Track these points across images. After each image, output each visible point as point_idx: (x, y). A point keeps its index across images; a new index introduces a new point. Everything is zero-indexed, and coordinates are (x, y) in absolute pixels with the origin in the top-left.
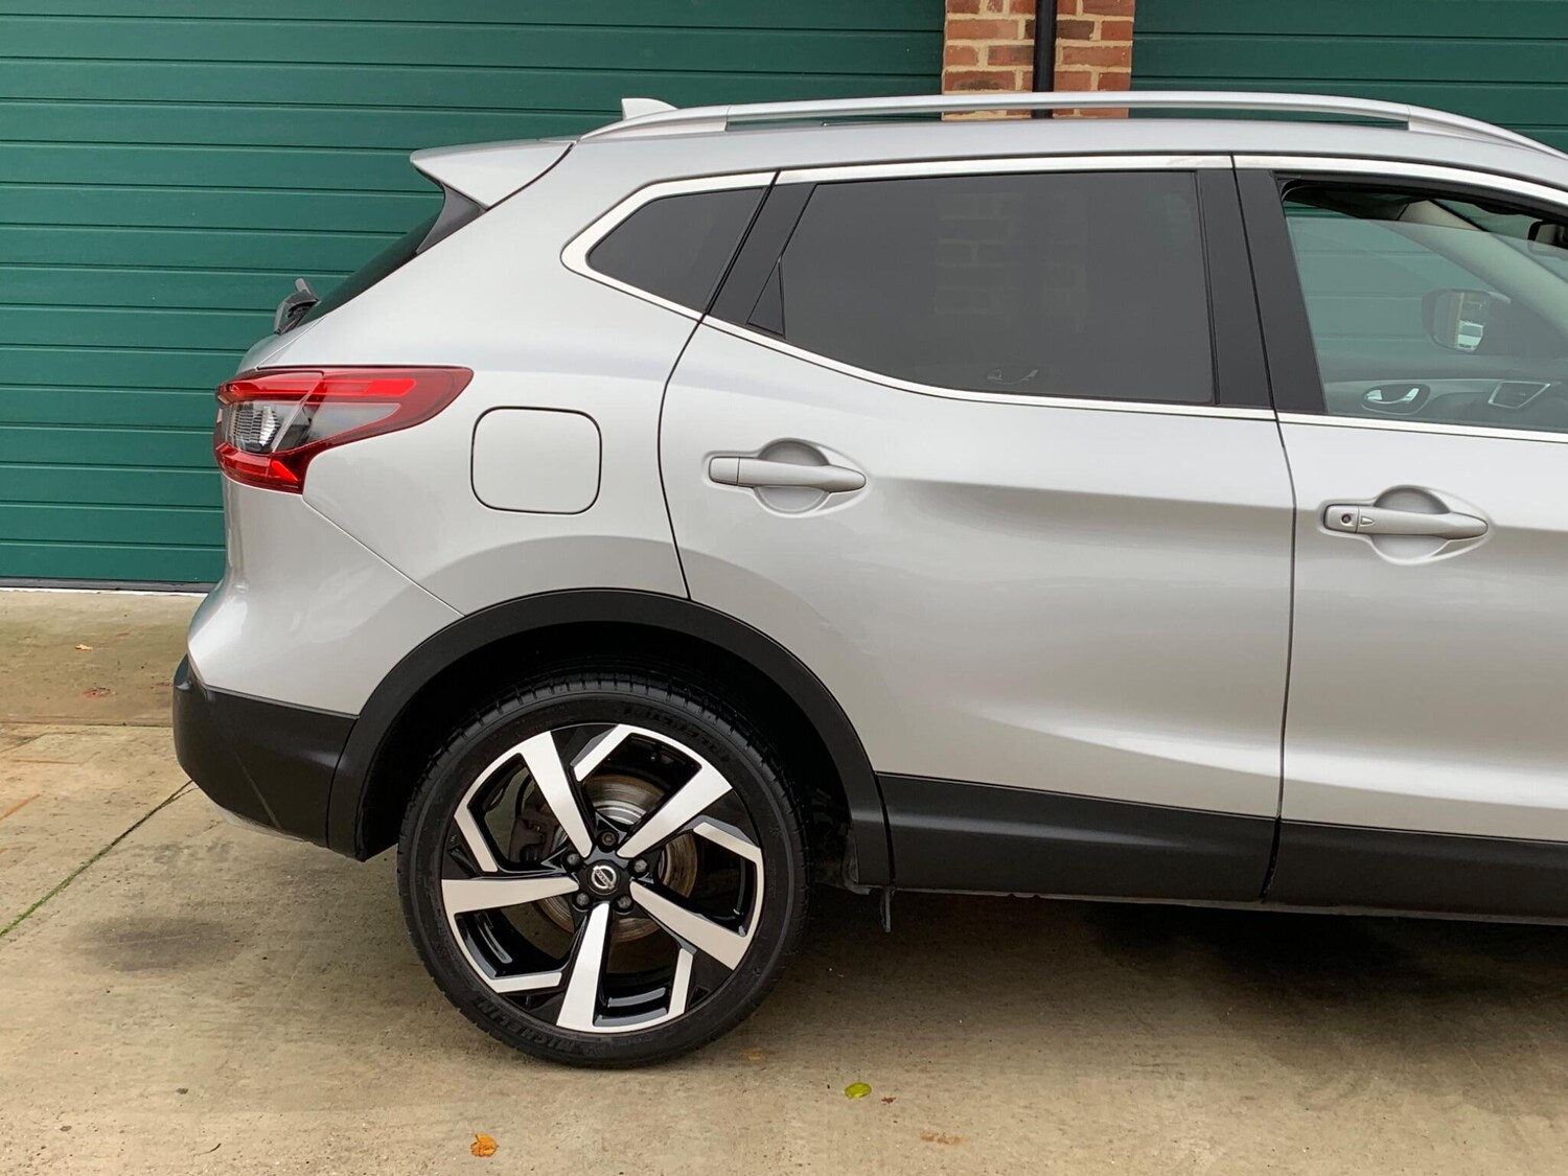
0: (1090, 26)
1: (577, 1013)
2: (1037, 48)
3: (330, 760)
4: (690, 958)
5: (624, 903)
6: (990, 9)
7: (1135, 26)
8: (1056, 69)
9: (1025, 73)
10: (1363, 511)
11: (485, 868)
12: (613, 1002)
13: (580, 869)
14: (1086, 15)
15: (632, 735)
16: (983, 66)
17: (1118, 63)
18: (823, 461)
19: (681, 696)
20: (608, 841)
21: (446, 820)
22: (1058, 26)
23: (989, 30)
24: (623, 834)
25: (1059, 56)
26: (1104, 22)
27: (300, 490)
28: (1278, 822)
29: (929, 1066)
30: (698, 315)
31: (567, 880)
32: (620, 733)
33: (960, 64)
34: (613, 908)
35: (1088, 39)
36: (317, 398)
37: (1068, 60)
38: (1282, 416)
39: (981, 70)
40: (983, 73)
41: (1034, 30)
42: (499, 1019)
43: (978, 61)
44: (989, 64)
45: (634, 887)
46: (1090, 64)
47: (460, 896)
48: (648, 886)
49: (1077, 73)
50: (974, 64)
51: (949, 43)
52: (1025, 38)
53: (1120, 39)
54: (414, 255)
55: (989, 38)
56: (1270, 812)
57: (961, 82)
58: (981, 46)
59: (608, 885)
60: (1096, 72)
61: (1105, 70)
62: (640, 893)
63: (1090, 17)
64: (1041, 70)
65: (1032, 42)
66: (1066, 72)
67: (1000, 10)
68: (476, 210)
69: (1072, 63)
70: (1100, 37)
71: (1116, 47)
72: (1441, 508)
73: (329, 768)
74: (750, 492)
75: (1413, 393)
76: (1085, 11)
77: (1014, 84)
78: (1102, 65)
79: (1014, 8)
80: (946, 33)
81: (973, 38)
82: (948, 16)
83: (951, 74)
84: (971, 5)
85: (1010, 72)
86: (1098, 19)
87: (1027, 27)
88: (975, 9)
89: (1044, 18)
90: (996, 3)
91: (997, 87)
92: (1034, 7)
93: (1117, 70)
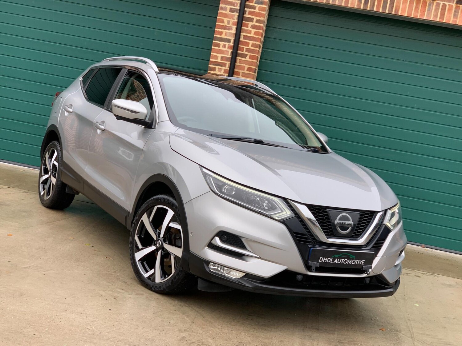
6: (223, 47)
8: (236, 64)
9: (229, 64)
16: (219, 60)
17: (252, 65)
22: (238, 54)
23: (222, 52)
25: (238, 61)
33: (213, 59)
35: (246, 58)
37: (240, 62)
39: (218, 61)
41: (232, 54)
43: (218, 59)
44: (221, 60)
46: (246, 64)
49: (242, 66)
51: (212, 53)
53: (253, 60)
55: (222, 54)
57: (213, 63)
58: (219, 56)
60: (246, 66)
61: (249, 66)
64: (232, 64)
65: (231, 57)
66: (239, 65)
67: (225, 48)
70: (248, 58)
76: (246, 51)
77: (226, 66)
78: (248, 65)
79: (228, 48)
80: (212, 51)
81: (218, 53)
82: (213, 47)
83: (211, 61)
84: (218, 45)
85: (225, 63)
86: (249, 54)
87: (231, 53)
88: (219, 47)
89: (234, 51)
90: (224, 46)
91: (222, 66)
92: (232, 48)
93: (252, 67)
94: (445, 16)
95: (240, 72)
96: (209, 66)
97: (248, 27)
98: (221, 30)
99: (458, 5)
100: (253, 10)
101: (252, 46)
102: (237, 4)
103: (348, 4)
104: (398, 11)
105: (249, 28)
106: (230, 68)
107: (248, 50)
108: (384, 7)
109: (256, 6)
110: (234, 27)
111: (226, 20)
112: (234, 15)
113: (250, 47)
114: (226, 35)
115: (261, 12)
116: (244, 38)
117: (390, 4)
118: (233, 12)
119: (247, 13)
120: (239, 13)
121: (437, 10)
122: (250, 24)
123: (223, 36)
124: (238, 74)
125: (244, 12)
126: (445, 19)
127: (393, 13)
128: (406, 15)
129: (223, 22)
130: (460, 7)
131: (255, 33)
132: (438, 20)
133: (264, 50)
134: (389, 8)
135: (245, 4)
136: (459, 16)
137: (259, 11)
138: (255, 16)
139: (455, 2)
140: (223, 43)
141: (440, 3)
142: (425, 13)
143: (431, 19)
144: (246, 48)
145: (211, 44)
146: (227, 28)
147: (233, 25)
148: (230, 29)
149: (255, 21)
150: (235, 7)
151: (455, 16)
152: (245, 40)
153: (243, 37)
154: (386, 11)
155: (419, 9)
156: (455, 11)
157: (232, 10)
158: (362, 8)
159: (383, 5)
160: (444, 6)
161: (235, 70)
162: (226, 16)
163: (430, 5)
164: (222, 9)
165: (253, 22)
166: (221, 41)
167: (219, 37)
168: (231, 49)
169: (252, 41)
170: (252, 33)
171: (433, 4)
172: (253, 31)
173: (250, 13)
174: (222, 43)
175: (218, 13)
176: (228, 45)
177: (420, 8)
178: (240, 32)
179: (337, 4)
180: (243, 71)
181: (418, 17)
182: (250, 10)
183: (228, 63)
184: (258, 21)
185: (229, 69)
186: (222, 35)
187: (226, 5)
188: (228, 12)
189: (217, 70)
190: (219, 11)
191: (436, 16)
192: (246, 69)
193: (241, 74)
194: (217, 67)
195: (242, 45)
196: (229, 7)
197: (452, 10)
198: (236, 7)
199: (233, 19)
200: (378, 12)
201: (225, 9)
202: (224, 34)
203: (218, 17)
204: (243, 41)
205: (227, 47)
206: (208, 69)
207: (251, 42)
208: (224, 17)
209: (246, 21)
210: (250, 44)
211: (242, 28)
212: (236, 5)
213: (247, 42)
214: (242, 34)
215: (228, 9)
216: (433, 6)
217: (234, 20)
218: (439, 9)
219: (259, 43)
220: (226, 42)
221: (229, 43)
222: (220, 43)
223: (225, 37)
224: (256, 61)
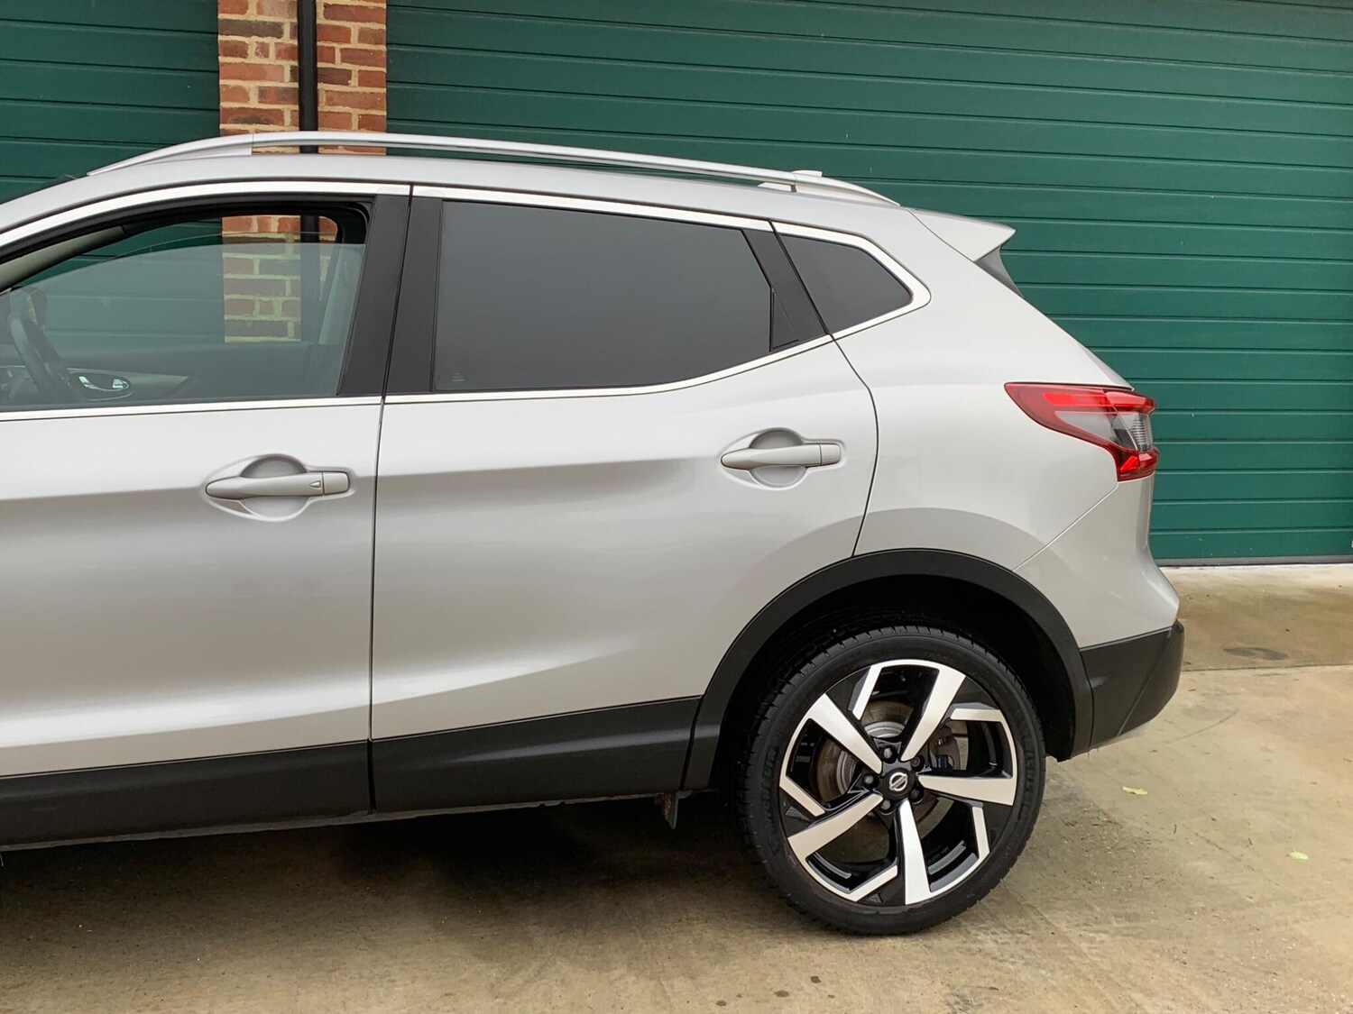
0: (348, 74)
2: (301, 90)
7: (387, 75)
8: (319, 109)
9: (292, 111)
14: (344, 64)
16: (254, 103)
17: (374, 107)
22: (319, 73)
23: (257, 73)
25: (322, 98)
26: (360, 71)
29: (161, 1004)
35: (347, 84)
37: (330, 102)
39: (252, 107)
40: (254, 109)
41: (298, 74)
43: (249, 99)
44: (259, 102)
46: (350, 106)
49: (339, 113)
50: (246, 102)
51: (222, 82)
52: (291, 81)
53: (375, 86)
55: (259, 79)
57: (235, 117)
58: (252, 86)
60: (356, 113)
61: (363, 112)
63: (347, 66)
64: (306, 111)
65: (296, 85)
66: (329, 112)
67: (267, 56)
69: (334, 105)
70: (357, 85)
71: (372, 93)
76: (343, 60)
77: (283, 120)
78: (361, 108)
79: (279, 55)
80: (221, 73)
81: (243, 79)
82: (222, 59)
83: (225, 109)
84: (240, 51)
85: (279, 110)
86: (355, 68)
87: (292, 71)
88: (244, 54)
89: (306, 65)
90: (263, 50)
91: (268, 122)
92: (296, 55)
93: (374, 112)
101: (361, 40)
107: (349, 56)
113: (354, 44)
114: (260, 12)
116: (327, 17)
123: (252, 15)
140: (255, 38)
144: (342, 50)
145: (213, 50)
152: (333, 19)
153: (325, 11)
166: (249, 34)
167: (239, 21)
168: (291, 58)
169: (357, 21)
174: (252, 41)
176: (276, 44)
183: (290, 109)
186: (248, 11)
192: (355, 121)
195: (326, 40)
202: (252, 8)
204: (327, 26)
205: (272, 51)
207: (354, 27)
210: (352, 33)
213: (338, 28)
219: (384, 27)
220: (267, 36)
221: (279, 38)
222: (244, 43)
223: (261, 18)
224: (384, 90)
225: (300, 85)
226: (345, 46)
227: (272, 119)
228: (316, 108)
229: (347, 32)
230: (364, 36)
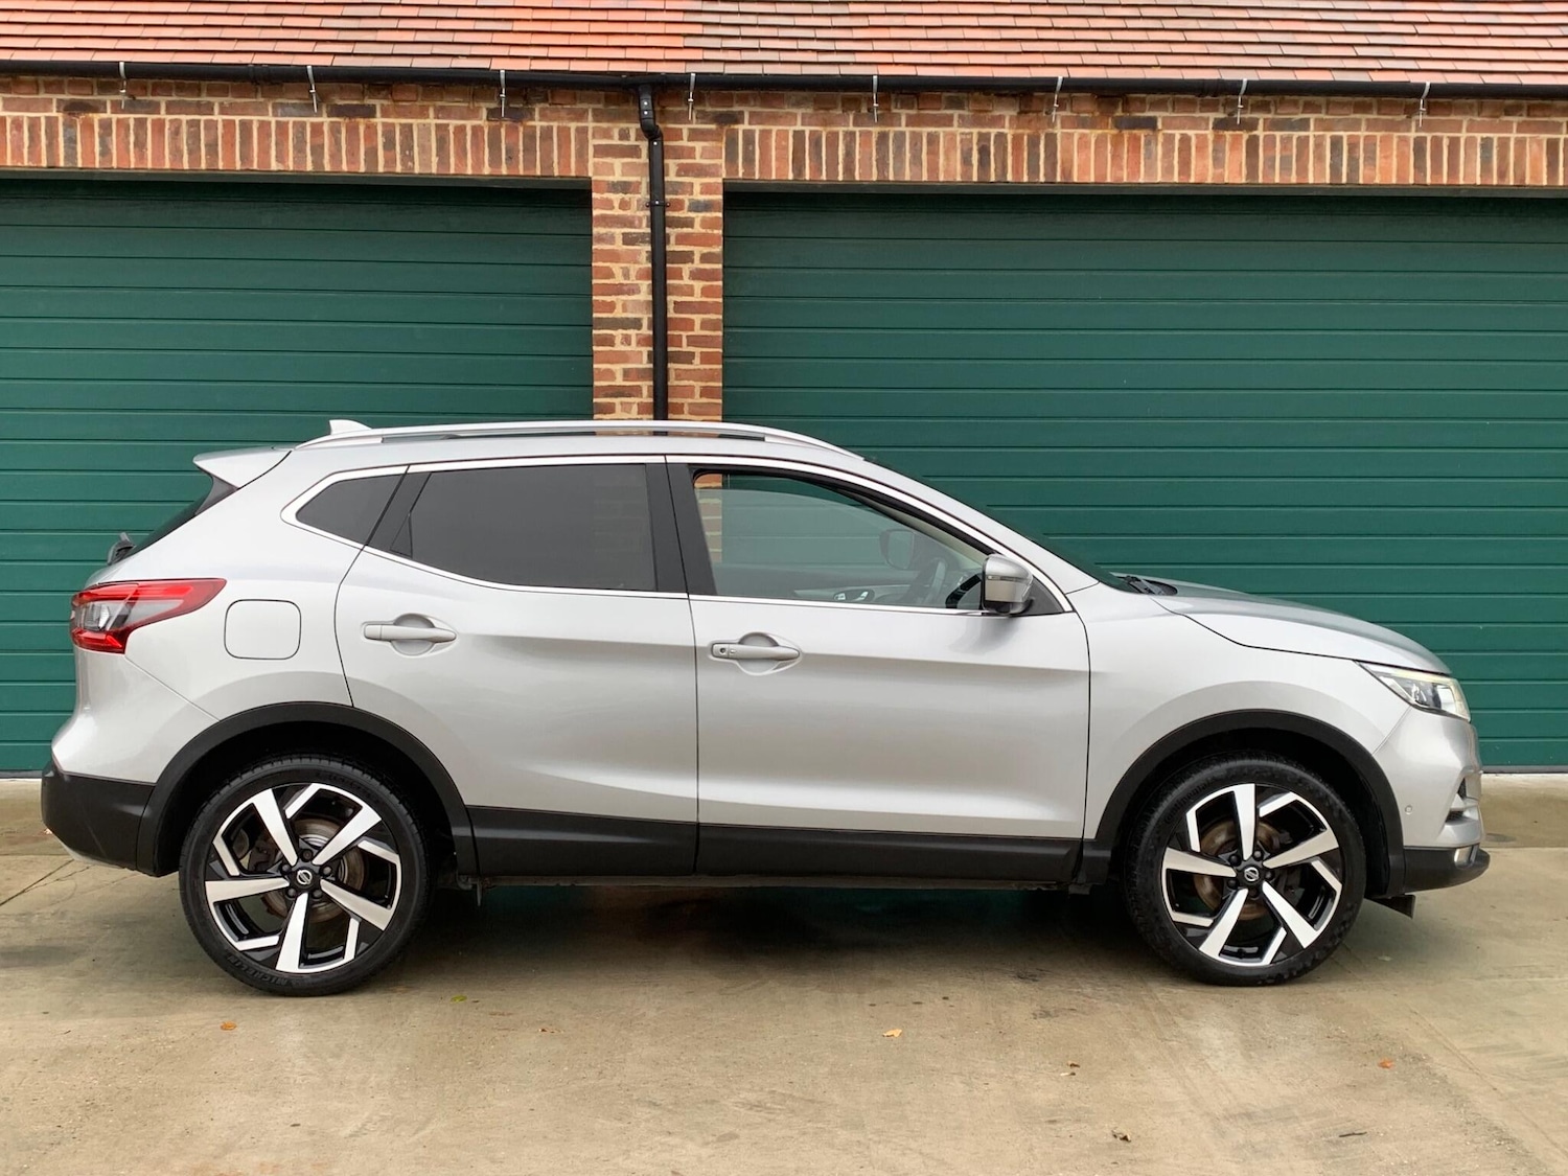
1: (289, 961)
2: (655, 370)
3: (137, 811)
4: (357, 924)
5: (317, 894)
7: (723, 354)
8: (669, 384)
9: (649, 386)
10: (731, 646)
11: (232, 874)
12: (310, 956)
13: (290, 874)
14: (689, 347)
15: (321, 790)
16: (619, 381)
17: (712, 380)
18: (432, 626)
19: (350, 765)
20: (307, 856)
21: (207, 846)
22: (668, 355)
23: (622, 357)
24: (315, 851)
25: (672, 375)
26: (701, 352)
27: (123, 652)
28: (698, 825)
30: (361, 546)
31: (282, 879)
32: (313, 789)
33: (603, 380)
34: (311, 896)
35: (692, 363)
36: (134, 599)
37: (678, 377)
38: (691, 597)
39: (617, 384)
40: (620, 386)
41: (653, 357)
42: (241, 966)
43: (615, 378)
44: (624, 380)
45: (323, 882)
46: (695, 381)
47: (216, 891)
48: (332, 882)
49: (685, 386)
50: (613, 380)
51: (595, 366)
52: (647, 363)
53: (714, 363)
54: (194, 516)
55: (623, 362)
56: (693, 819)
57: (604, 393)
58: (618, 368)
59: (307, 881)
60: (698, 385)
61: (704, 384)
62: (327, 887)
63: (691, 349)
65: (651, 366)
66: (677, 385)
67: (630, 344)
68: (231, 489)
69: (681, 380)
70: (699, 362)
71: (711, 369)
72: (775, 644)
73: (137, 816)
74: (388, 644)
75: (865, 594)
76: (688, 345)
77: (641, 394)
78: (702, 381)
79: (639, 343)
80: (595, 358)
81: (612, 363)
82: (595, 348)
83: (597, 387)
84: (609, 341)
85: (639, 386)
86: (697, 350)
87: (649, 355)
88: (612, 345)
89: (659, 350)
90: (627, 340)
91: (630, 396)
92: (651, 342)
93: (709, 384)
94: (1193, 167)
95: (683, 404)
96: (595, 400)
97: (681, 278)
98: (608, 299)
99: (1221, 133)
100: (685, 230)
101: (702, 328)
102: (640, 219)
103: (938, 174)
104: (1070, 174)
105: (686, 281)
106: (655, 397)
107: (693, 341)
108: (1033, 169)
109: (693, 219)
110: (645, 285)
111: (616, 268)
112: (639, 252)
113: (698, 331)
114: (625, 310)
115: (709, 231)
116: (676, 312)
117: (1046, 157)
118: (633, 245)
119: (672, 239)
120: (653, 242)
121: (1168, 153)
122: (686, 268)
123: (618, 313)
124: (679, 409)
125: (665, 240)
126: (1193, 173)
127: (1059, 179)
128: (1092, 180)
129: (611, 275)
130: (1225, 136)
131: (705, 292)
132: (1176, 179)
133: (728, 334)
134: (1045, 169)
135: (664, 218)
136: (1227, 160)
137: (704, 231)
138: (695, 245)
139: (1211, 126)
140: (621, 331)
141: (1174, 135)
142: (1139, 168)
143: (1159, 180)
144: (687, 336)
145: (589, 341)
146: (625, 288)
147: (640, 279)
148: (633, 290)
149: (697, 258)
150: (635, 228)
151: (1218, 161)
152: (682, 313)
153: (675, 308)
154: (1038, 177)
155: (1122, 159)
156: (1214, 150)
157: (628, 240)
158: (975, 179)
159: (1028, 163)
160: (1185, 140)
161: (670, 400)
162: (614, 256)
163: (1148, 143)
164: (601, 239)
165: (692, 262)
166: (616, 329)
167: (608, 318)
168: (648, 345)
169: (699, 313)
170: (696, 292)
171: (1157, 140)
172: (698, 285)
173: (681, 239)
174: (618, 333)
175: (592, 253)
176: (637, 335)
177: (1125, 156)
178: (665, 295)
179: (907, 178)
180: (690, 401)
181: (1125, 180)
182: (679, 230)
183: (646, 385)
184: (705, 258)
185: (651, 400)
186: (615, 310)
187: (611, 227)
188: (619, 246)
189: (618, 408)
190: (594, 247)
191: (1168, 170)
192: (697, 392)
193: (686, 408)
194: (617, 401)
195: (675, 330)
196: (618, 232)
197: (1207, 147)
198: (640, 227)
199: (636, 262)
200: (1018, 185)
201: (611, 239)
202: (619, 307)
203: (593, 264)
204: (676, 319)
205: (634, 340)
206: (595, 411)
207: (697, 318)
208: (611, 261)
209: (673, 263)
210: (696, 323)
211: (669, 282)
212: (637, 222)
213: (684, 319)
214: (671, 299)
215: (617, 236)
216: (1157, 145)
217: (641, 266)
218: (1173, 151)
219: (721, 317)
220: (630, 328)
221: (639, 329)
222: (612, 335)
223: (624, 315)
224: (720, 366)
225: (654, 365)
226: (690, 333)
227: (634, 393)
228: (666, 382)
229: (692, 322)
230: (705, 325)
